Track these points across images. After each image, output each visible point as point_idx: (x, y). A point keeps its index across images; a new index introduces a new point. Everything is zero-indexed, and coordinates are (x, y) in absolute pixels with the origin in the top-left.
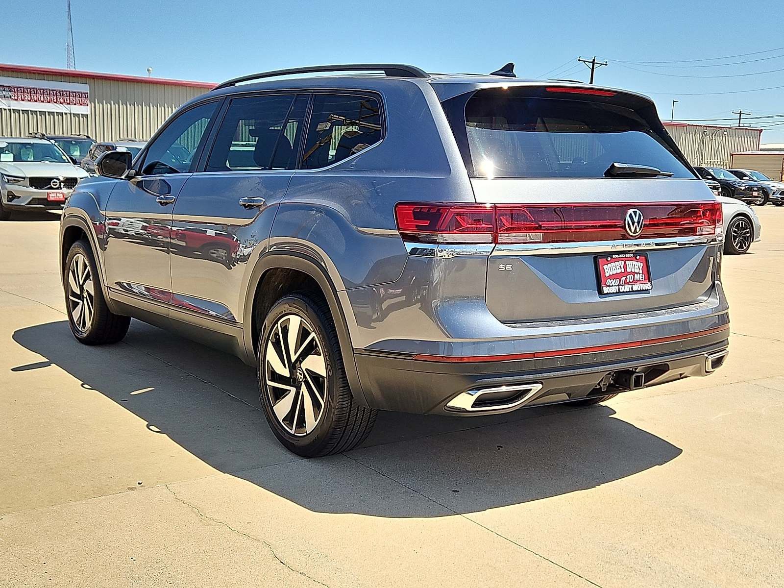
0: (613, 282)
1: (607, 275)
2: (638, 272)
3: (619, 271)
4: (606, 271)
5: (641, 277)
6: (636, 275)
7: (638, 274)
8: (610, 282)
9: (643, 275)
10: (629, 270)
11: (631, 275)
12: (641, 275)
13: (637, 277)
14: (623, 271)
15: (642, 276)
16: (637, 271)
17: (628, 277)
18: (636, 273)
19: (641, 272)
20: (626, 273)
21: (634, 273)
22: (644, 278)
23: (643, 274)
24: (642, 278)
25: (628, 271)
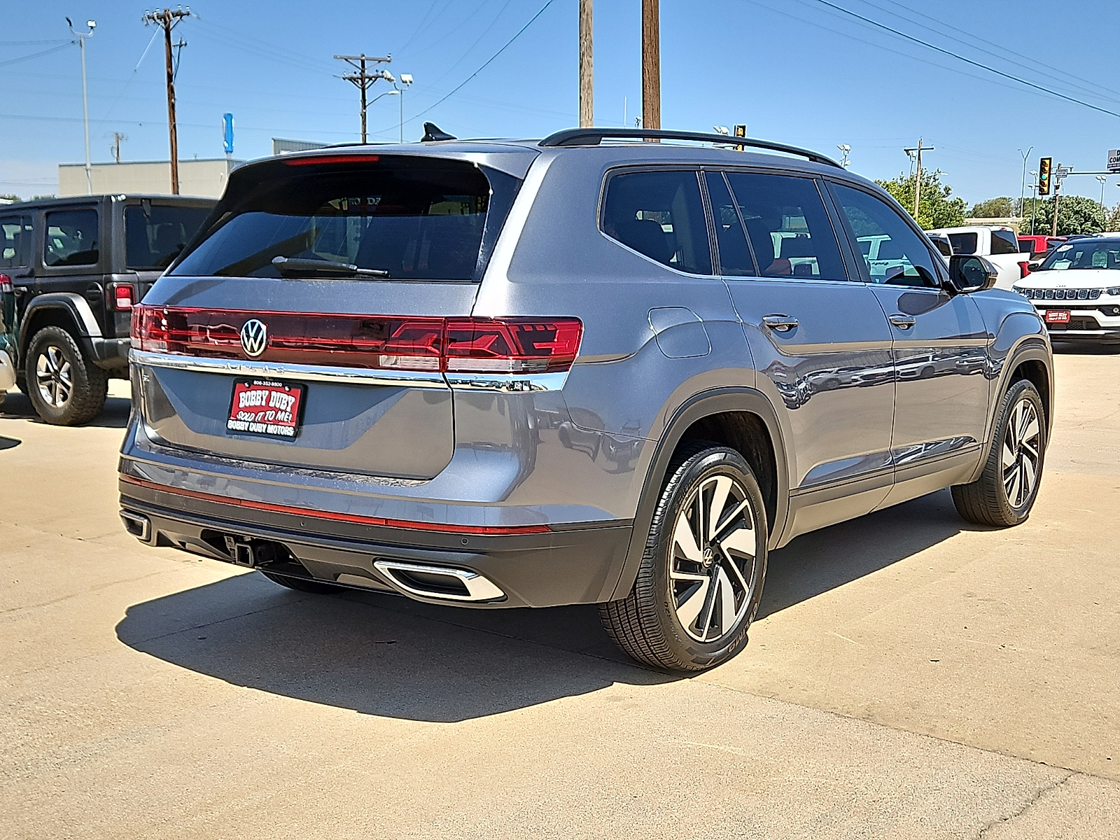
0: (247, 416)
1: (241, 405)
2: (284, 409)
3: (258, 404)
4: (241, 399)
5: (286, 417)
6: (280, 412)
7: (284, 412)
8: (243, 415)
9: (291, 415)
10: (272, 404)
11: (273, 412)
12: (287, 413)
13: (280, 416)
14: (264, 404)
15: (288, 416)
16: (283, 407)
17: (268, 413)
18: (280, 409)
19: (289, 409)
20: (267, 408)
21: (277, 410)
22: (290, 419)
23: (290, 413)
24: (288, 419)
25: (270, 405)
